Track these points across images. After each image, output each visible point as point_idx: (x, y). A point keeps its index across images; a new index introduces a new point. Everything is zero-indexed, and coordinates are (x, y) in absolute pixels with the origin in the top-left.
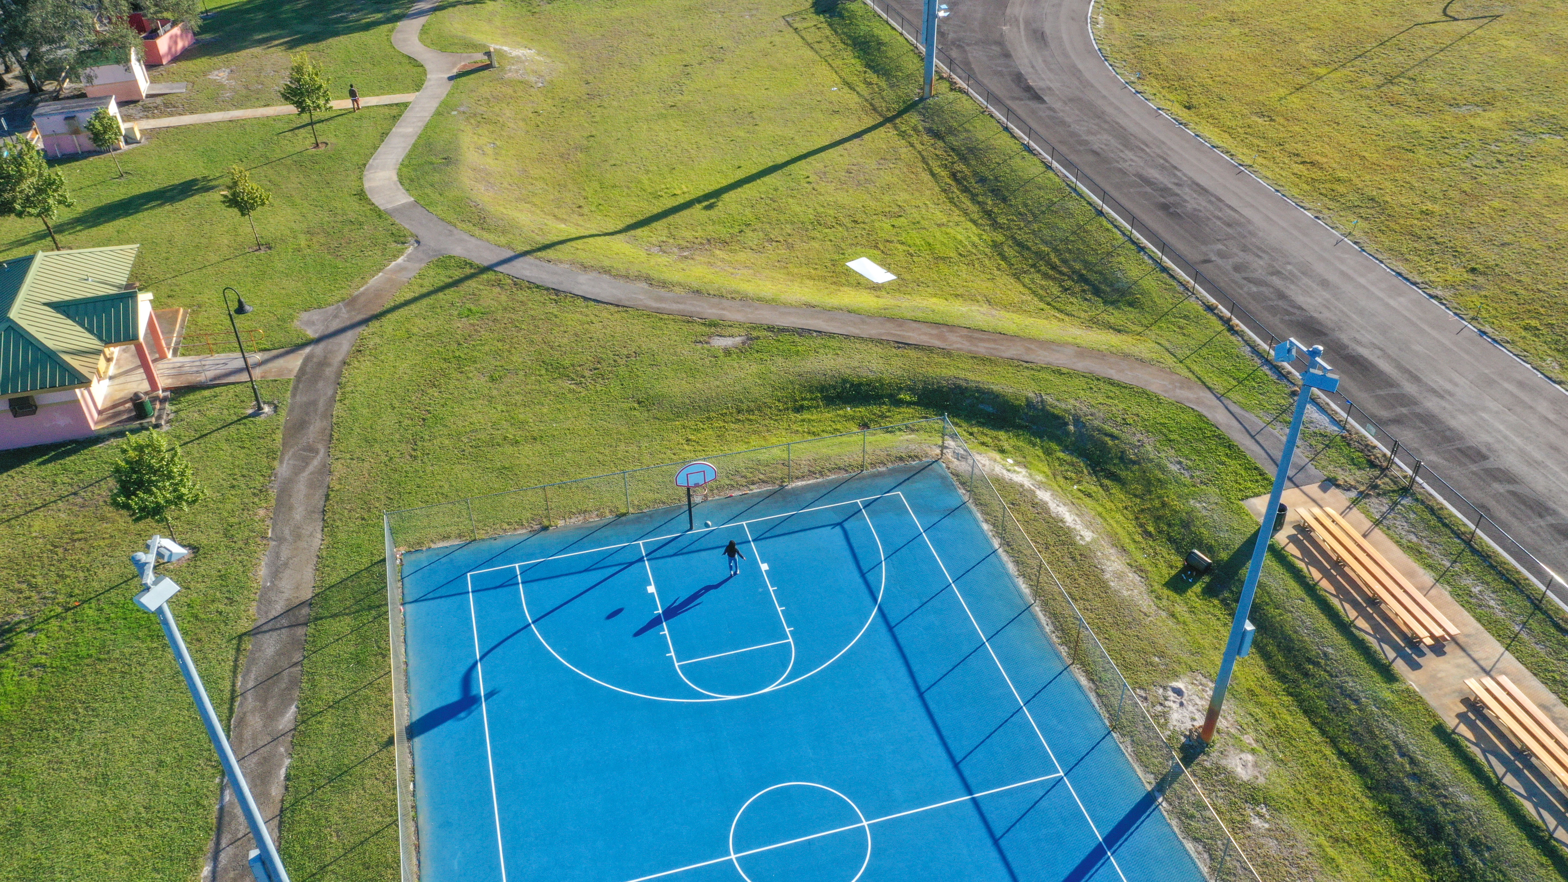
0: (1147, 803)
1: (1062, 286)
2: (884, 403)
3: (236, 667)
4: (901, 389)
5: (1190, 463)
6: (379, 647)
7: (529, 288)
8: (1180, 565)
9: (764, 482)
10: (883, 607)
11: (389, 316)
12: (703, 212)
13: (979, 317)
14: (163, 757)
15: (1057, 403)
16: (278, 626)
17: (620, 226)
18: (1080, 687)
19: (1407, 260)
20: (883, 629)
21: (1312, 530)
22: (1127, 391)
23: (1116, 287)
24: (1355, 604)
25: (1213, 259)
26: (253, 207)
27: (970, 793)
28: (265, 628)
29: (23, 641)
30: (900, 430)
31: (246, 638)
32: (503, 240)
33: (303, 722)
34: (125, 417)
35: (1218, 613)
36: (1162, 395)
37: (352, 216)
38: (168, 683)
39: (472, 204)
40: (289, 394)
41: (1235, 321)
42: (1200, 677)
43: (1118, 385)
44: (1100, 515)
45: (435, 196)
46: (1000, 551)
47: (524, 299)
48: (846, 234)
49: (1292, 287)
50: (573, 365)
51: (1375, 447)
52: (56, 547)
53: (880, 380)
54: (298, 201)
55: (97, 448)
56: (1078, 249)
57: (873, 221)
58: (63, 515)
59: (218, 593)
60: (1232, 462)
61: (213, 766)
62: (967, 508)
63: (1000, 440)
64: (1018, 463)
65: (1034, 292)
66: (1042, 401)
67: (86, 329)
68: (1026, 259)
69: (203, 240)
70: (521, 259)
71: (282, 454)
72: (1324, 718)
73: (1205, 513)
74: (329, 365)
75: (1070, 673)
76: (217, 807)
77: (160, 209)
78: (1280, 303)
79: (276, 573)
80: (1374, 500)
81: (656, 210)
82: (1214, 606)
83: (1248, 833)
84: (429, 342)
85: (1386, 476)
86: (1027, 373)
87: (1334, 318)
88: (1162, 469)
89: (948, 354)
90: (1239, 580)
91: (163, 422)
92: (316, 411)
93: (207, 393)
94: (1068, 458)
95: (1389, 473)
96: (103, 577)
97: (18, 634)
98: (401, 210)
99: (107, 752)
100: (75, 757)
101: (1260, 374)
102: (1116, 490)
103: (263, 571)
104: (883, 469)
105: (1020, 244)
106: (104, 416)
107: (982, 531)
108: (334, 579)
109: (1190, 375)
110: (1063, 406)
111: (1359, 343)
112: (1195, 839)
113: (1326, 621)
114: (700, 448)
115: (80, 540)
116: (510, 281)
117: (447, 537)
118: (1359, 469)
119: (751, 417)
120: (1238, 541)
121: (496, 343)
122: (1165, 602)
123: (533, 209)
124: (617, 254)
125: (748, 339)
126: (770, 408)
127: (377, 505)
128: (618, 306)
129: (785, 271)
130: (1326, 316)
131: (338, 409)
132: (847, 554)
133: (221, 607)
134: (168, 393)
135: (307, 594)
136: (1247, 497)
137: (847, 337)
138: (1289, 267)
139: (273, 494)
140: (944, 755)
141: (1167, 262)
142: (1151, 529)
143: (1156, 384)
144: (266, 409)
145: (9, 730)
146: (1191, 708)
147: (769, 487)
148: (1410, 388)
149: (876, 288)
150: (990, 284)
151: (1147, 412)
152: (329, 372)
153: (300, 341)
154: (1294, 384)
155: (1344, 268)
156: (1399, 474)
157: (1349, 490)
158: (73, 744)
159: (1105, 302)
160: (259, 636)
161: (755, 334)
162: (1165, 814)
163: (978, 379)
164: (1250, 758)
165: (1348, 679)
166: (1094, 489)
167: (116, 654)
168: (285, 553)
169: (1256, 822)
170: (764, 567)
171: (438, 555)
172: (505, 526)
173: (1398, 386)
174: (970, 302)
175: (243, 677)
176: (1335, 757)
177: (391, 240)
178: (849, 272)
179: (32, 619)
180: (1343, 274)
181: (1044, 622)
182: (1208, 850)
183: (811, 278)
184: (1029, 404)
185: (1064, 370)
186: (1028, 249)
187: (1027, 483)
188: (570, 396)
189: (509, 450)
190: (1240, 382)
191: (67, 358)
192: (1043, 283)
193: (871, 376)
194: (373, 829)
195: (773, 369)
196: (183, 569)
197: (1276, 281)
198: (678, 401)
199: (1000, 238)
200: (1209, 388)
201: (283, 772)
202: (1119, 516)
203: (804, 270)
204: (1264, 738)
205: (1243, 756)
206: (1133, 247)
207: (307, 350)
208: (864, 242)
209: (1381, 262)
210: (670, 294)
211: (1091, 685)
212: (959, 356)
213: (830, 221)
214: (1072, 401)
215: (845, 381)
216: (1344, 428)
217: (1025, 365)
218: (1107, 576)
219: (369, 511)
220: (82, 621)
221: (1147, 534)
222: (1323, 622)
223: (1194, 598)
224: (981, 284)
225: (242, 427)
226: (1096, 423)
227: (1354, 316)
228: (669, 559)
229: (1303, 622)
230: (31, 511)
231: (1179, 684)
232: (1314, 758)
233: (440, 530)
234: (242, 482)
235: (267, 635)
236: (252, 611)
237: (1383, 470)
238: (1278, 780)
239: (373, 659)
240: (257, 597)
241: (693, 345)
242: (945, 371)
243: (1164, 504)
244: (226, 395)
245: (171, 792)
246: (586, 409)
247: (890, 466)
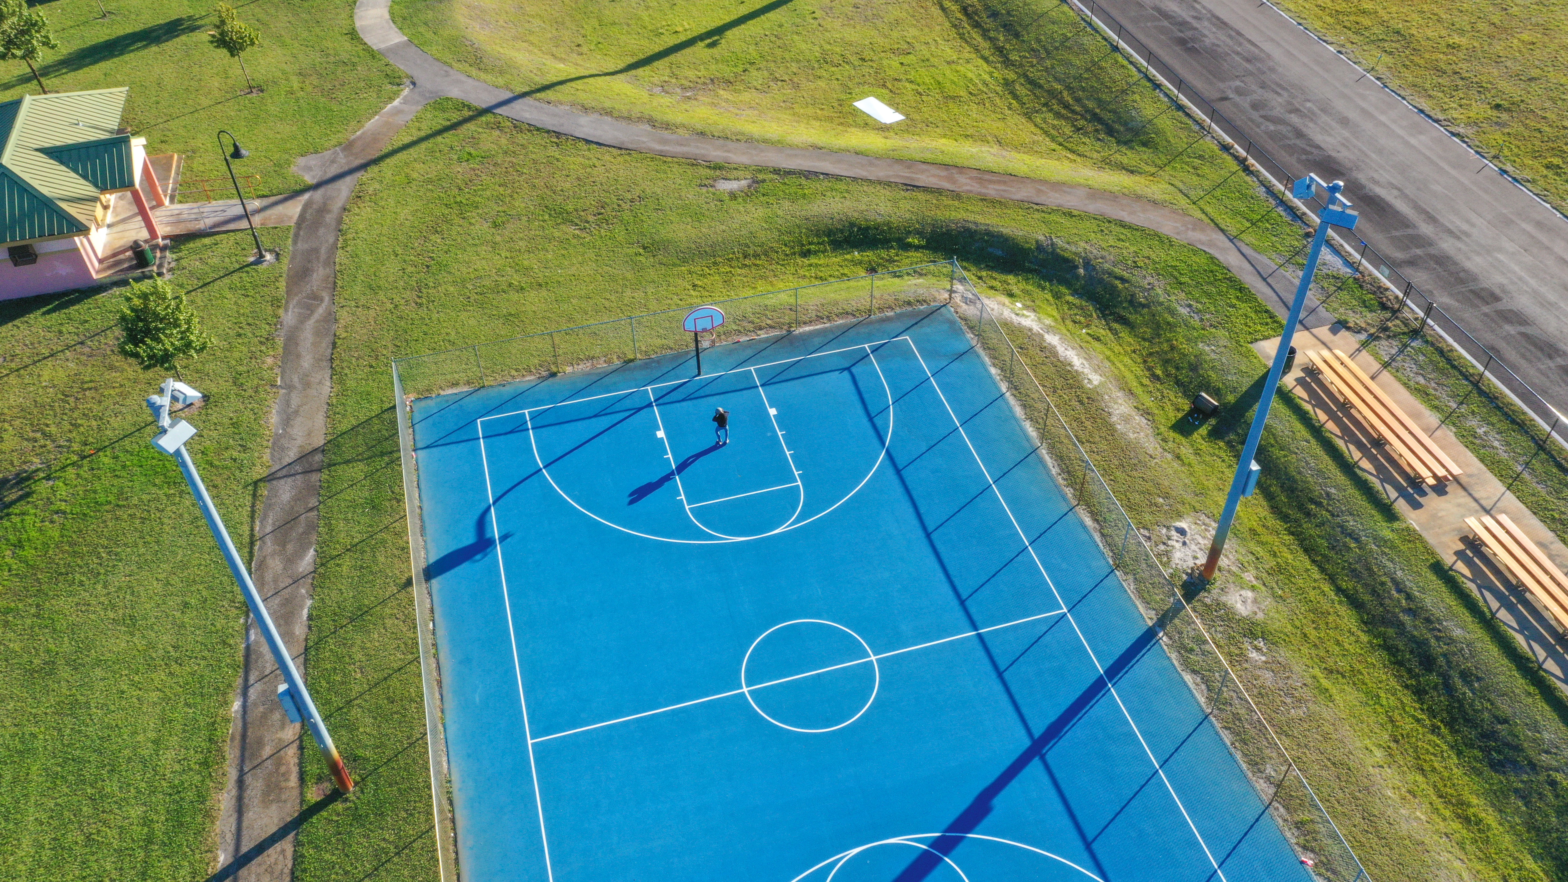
0: (1147, 638)
1: (1074, 126)
2: (892, 247)
3: (253, 512)
4: (910, 232)
5: (1199, 306)
6: (393, 492)
7: (529, 131)
8: (1187, 408)
9: (771, 327)
10: (892, 451)
11: (388, 160)
12: (706, 50)
13: (990, 158)
14: (187, 599)
15: (1067, 246)
16: (292, 472)
17: (621, 65)
18: (1084, 527)
19: (1430, 96)
20: (890, 472)
21: (1320, 372)
22: (1138, 234)
23: (1130, 126)
24: (1360, 446)
25: (1231, 96)
26: (242, 48)
27: (975, 628)
28: (279, 474)
29: (42, 488)
30: (908, 274)
31: (261, 484)
32: (501, 81)
33: (322, 565)
34: (126, 266)
35: (1223, 454)
36: (1174, 237)
37: (344, 57)
38: (187, 528)
39: (467, 43)
40: (290, 241)
41: (1251, 161)
42: (1203, 517)
43: (1130, 227)
44: (1108, 358)
45: (429, 35)
46: (1008, 394)
47: (524, 142)
48: (853, 72)
49: (1311, 125)
50: (576, 210)
51: (1387, 289)
52: (67, 396)
53: (888, 224)
54: (288, 41)
55: (101, 297)
56: (1092, 87)
57: (881, 59)
58: (71, 365)
59: (231, 441)
60: (1243, 305)
61: (237, 608)
62: (975, 352)
63: (1009, 284)
64: (1026, 307)
65: (1046, 132)
66: (1053, 244)
67: (81, 175)
68: (1038, 98)
69: (192, 83)
70: (520, 101)
71: (287, 302)
72: (1324, 556)
73: (1213, 356)
74: (329, 211)
75: (1075, 514)
76: (243, 646)
77: (146, 51)
78: (1298, 142)
79: (287, 420)
80: (1384, 342)
81: (657, 49)
82: (1220, 448)
83: (1245, 665)
84: (430, 187)
85: (1397, 318)
86: (1037, 215)
87: (1352, 157)
88: (1172, 312)
89: (957, 196)
90: (1245, 422)
91: (165, 271)
92: (318, 258)
93: (207, 241)
94: (1077, 301)
95: (1400, 315)
96: (116, 425)
97: (35, 482)
98: (395, 50)
99: (132, 594)
100: (102, 599)
101: (1274, 215)
102: (1125, 334)
103: (274, 419)
104: (890, 314)
105: (1033, 83)
106: (105, 264)
107: (990, 376)
108: (345, 426)
109: (1203, 217)
110: (1074, 249)
111: (1377, 183)
112: (1194, 672)
113: (1330, 462)
114: (707, 294)
115: (90, 389)
116: (509, 124)
117: (455, 384)
118: (1371, 311)
119: (758, 262)
120: (1246, 384)
121: (497, 187)
122: (1171, 445)
123: (531, 48)
124: (618, 95)
125: (754, 182)
126: (777, 252)
127: (385, 352)
128: (620, 149)
129: (791, 112)
130: (1343, 155)
131: (341, 257)
132: (855, 398)
133: (235, 454)
134: (168, 241)
135: (319, 441)
136: (1256, 340)
137: (855, 179)
138: (1309, 105)
139: (280, 342)
140: (951, 593)
141: (1184, 100)
142: (1159, 372)
143: (1168, 226)
144: (268, 257)
145: (36, 574)
146: (1193, 547)
147: (776, 333)
148: (1426, 229)
149: (883, 129)
150: (1000, 124)
151: (1159, 254)
152: (330, 218)
153: (298, 188)
154: (1309, 226)
155: (1364, 105)
156: (1410, 316)
157: (1359, 332)
158: (99, 587)
159: (1119, 142)
160: (275, 482)
161: (761, 177)
162: (1165, 648)
163: (988, 222)
164: (1249, 594)
165: (1349, 518)
166: (1102, 332)
167: (135, 501)
168: (295, 401)
169: (1254, 655)
170: (773, 412)
171: (447, 401)
172: (513, 373)
173: (1415, 227)
174: (980, 143)
175: (261, 522)
176: (1333, 593)
177: (386, 81)
178: (856, 112)
179: (49, 467)
180: (1364, 111)
181: (1050, 465)
182: (1206, 681)
183: (817, 118)
184: (1039, 247)
185: (1075, 213)
186: (1040, 87)
187: (1036, 327)
188: (574, 241)
189: (514, 296)
190: (1253, 224)
191: (64, 205)
192: (1055, 122)
193: (879, 220)
194: (396, 666)
195: (780, 213)
196: (195, 417)
197: (1294, 119)
198: (683, 246)
199: (1012, 76)
200: (1222, 230)
201: (305, 612)
202: (1126, 359)
203: (810, 111)
204: (1265, 575)
205: (1243, 592)
206: (1148, 84)
207: (306, 196)
208: (872, 80)
209: (1404, 98)
210: (674, 137)
211: (1097, 526)
212: (969, 198)
213: (837, 59)
214: (1082, 244)
215: (852, 225)
216: (1357, 270)
217: (1036, 207)
218: (1114, 419)
219: (377, 359)
220: (99, 469)
221: (1155, 377)
222: (1327, 463)
223: (1200, 440)
224: (992, 125)
225: (245, 275)
226: (1106, 266)
227: (1373, 156)
228: (678, 405)
229: (1307, 463)
230: (39, 361)
231: (1183, 524)
232: (1312, 594)
233: (448, 377)
234: (248, 331)
235: (282, 482)
236: (266, 457)
237: (1395, 312)
238: (1276, 616)
239: (387, 503)
240: (270, 444)
241: (698, 189)
242: (954, 214)
243: (1173, 348)
244: (226, 243)
245: (198, 632)
246: (591, 254)
247: (898, 310)
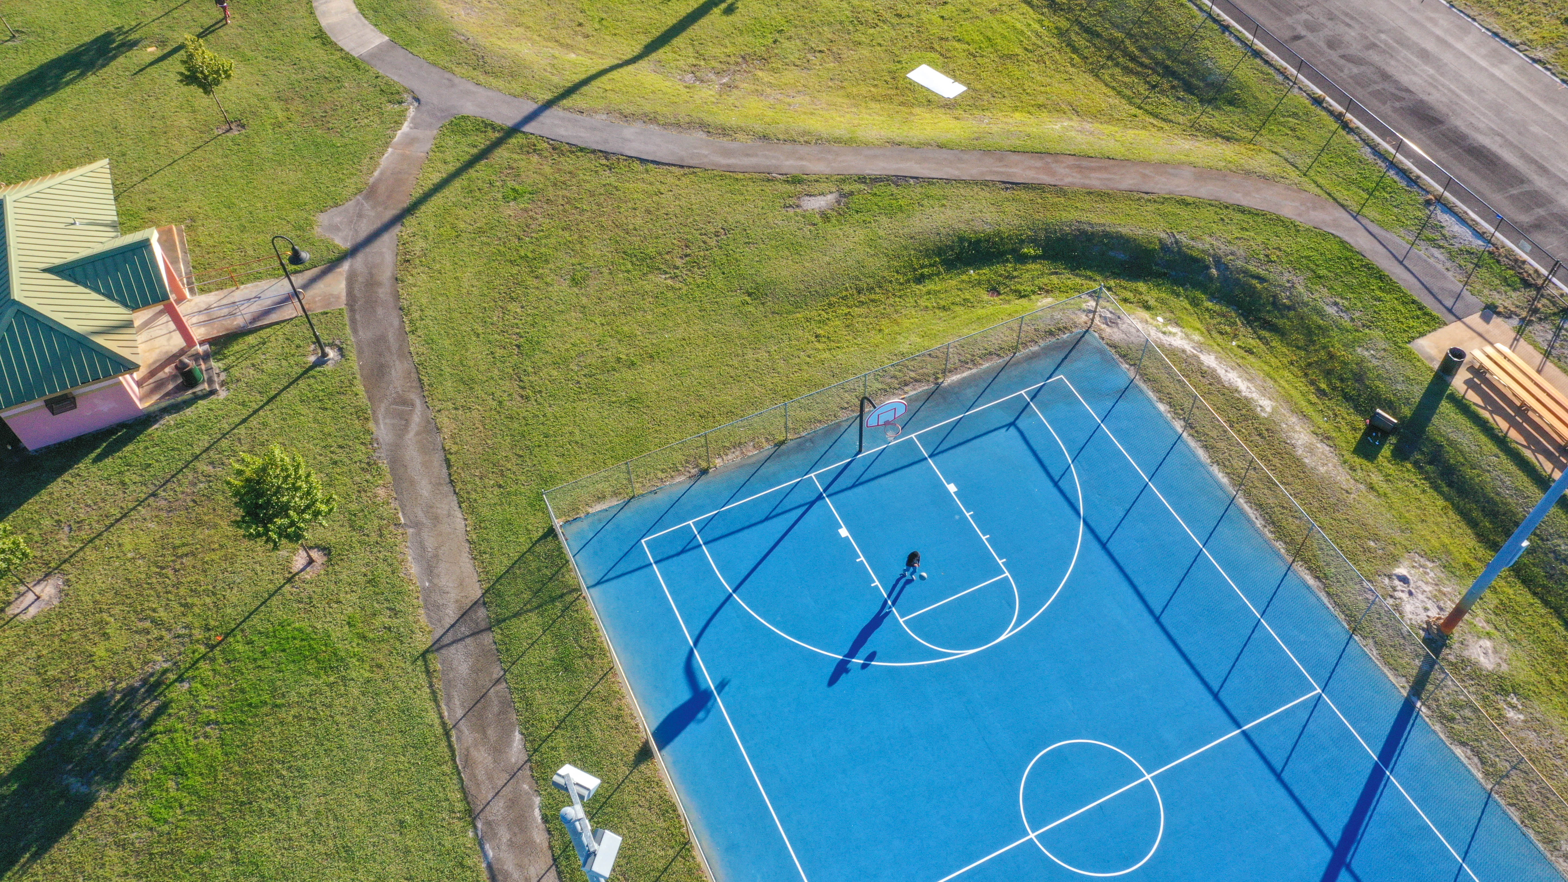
0: (1407, 712)
1: (1148, 83)
2: (1007, 261)
3: (434, 693)
4: (1022, 241)
5: (1346, 303)
6: (582, 648)
7: (572, 152)
8: (1362, 426)
9: (916, 381)
10: (1089, 521)
11: (423, 208)
12: (724, 18)
13: (1080, 137)
14: (401, 816)
15: (1192, 243)
16: (460, 636)
17: (637, 49)
18: (1308, 587)
19: (1498, 14)
20: (1096, 546)
21: (1487, 371)
22: (1260, 219)
23: (1209, 80)
24: (1549, 455)
25: (1303, 33)
26: (217, 82)
27: (1239, 726)
28: (446, 640)
29: (178, 692)
30: (1034, 292)
31: (430, 656)
32: (516, 87)
33: (535, 751)
34: (171, 386)
35: (1414, 478)
36: (1298, 220)
37: (322, 69)
38: (365, 724)
39: (461, 38)
40: (348, 330)
41: (1349, 116)
42: (1417, 558)
43: (1250, 212)
44: (1268, 375)
45: (413, 31)
46: (1185, 435)
47: (571, 168)
48: (893, 33)
49: (1393, 63)
50: (660, 254)
51: (1524, 262)
52: (162, 568)
53: (999, 234)
54: (249, 54)
55: (155, 430)
56: (1155, 33)
57: (918, 13)
58: (152, 526)
59: (375, 604)
60: (1388, 297)
61: (460, 819)
62: (1137, 386)
63: (1141, 294)
64: (1168, 321)
65: (1119, 93)
66: (1177, 242)
68: (1100, 50)
69: (155, 123)
70: (548, 113)
71: (374, 412)
72: (1544, 587)
73: (1375, 362)
74: (379, 284)
75: (1294, 572)
76: (484, 865)
77: (83, 82)
78: (1386, 85)
79: (430, 569)
80: (1537, 327)
81: (671, 21)
82: (1408, 471)
83: (1508, 728)
84: (484, 239)
85: (1542, 296)
86: (1151, 207)
87: (1444, 99)
88: (1320, 313)
89: (1060, 191)
90: (1428, 438)
91: (217, 387)
92: (389, 348)
93: (251, 339)
94: (1217, 308)
95: (1545, 293)
96: (234, 600)
97: (168, 686)
98: (378, 53)
99: (336, 819)
100: (304, 829)
101: (1388, 181)
102: (1276, 342)
103: (414, 569)
104: (1035, 348)
105: (1087, 30)
106: (146, 388)
107: (1160, 413)
108: (500, 569)
109: (1319, 191)
110: (1200, 246)
111: (1477, 129)
112: (1463, 744)
113: (1525, 478)
114: (833, 345)
115: (186, 555)
116: (546, 145)
117: (601, 498)
118: (1515, 290)
119: (873, 296)
120: (1417, 393)
121: (561, 232)
122: (1360, 474)
123: (529, 34)
124: (653, 92)
125: (841, 196)
126: (891, 282)
127: (509, 466)
128: (682, 167)
129: (841, 92)
130: (1435, 98)
131: (415, 344)
132: (1031, 459)
133: (388, 622)
134: (206, 347)
135: (476, 592)
136: (1413, 338)
137: (948, 181)
138: (1383, 36)
139: (384, 465)
140: (1201, 687)
141: (1259, 45)
142: (1323, 386)
143: (1289, 209)
144: (332, 354)
145: (214, 809)
146: (1421, 597)
147: (923, 388)
148: (1541, 183)
149: (949, 105)
150: (1068, 87)
151: (1287, 243)
152: (384, 292)
153: (332, 256)
154: (1428, 192)
155: (1438, 32)
156: (1555, 292)
157: (1510, 317)
158: (294, 813)
159: (1202, 101)
160: (443, 651)
161: (847, 188)
162: (1427, 720)
163: (1103, 221)
164: (1487, 643)
165: (1559, 541)
166: (1253, 342)
167: (293, 697)
168: (430, 543)
169: (1511, 714)
170: (952, 488)
171: (600, 521)
172: (660, 474)
173: (1529, 181)
174: (1056, 115)
175: (447, 705)
176: (1562, 629)
177: (384, 99)
178: (913, 87)
179: (179, 667)
180: (1440, 40)
181: (1253, 517)
182: (1477, 753)
183: (874, 99)
184: (1164, 247)
185: (1190, 200)
186: (1099, 35)
187: (1188, 348)
188: (670, 294)
189: (629, 375)
190: (1371, 194)
192: (1127, 79)
193: (988, 229)
194: (660, 865)
195: (881, 233)
196: (322, 577)
197: (1374, 57)
198: (792, 287)
199: (1064, 24)
200: (1343, 206)
201: (537, 813)
202: (1286, 373)
203: (864, 90)
204: (1493, 617)
205: (1481, 642)
206: (1216, 27)
207: (346, 266)
208: (916, 43)
209: (1474, 20)
210: (735, 145)
211: (1320, 584)
212: (1075, 193)
213: (870, 17)
214: (1208, 239)
215: (961, 239)
216: (1489, 242)
217: (1146, 197)
218: (1300, 452)
219: (502, 475)
220: (235, 660)
221: (1321, 393)
222: (1522, 480)
223: (1386, 464)
224: (1060, 89)
225: (312, 381)
226: (1239, 263)
227: (1466, 97)
228: (849, 493)
229: (1503, 482)
230: (112, 525)
231: (1401, 571)
232: (1544, 633)
233: (591, 489)
234: (341, 455)
235: (452, 649)
236: (423, 620)
237: (1538, 289)
238: (1519, 664)
239: (579, 662)
240: (421, 603)
241: (784, 211)
242: (1064, 214)
243: (1331, 356)
244: (276, 340)
245: (427, 856)
246: (693, 308)
247: (1042, 343)
